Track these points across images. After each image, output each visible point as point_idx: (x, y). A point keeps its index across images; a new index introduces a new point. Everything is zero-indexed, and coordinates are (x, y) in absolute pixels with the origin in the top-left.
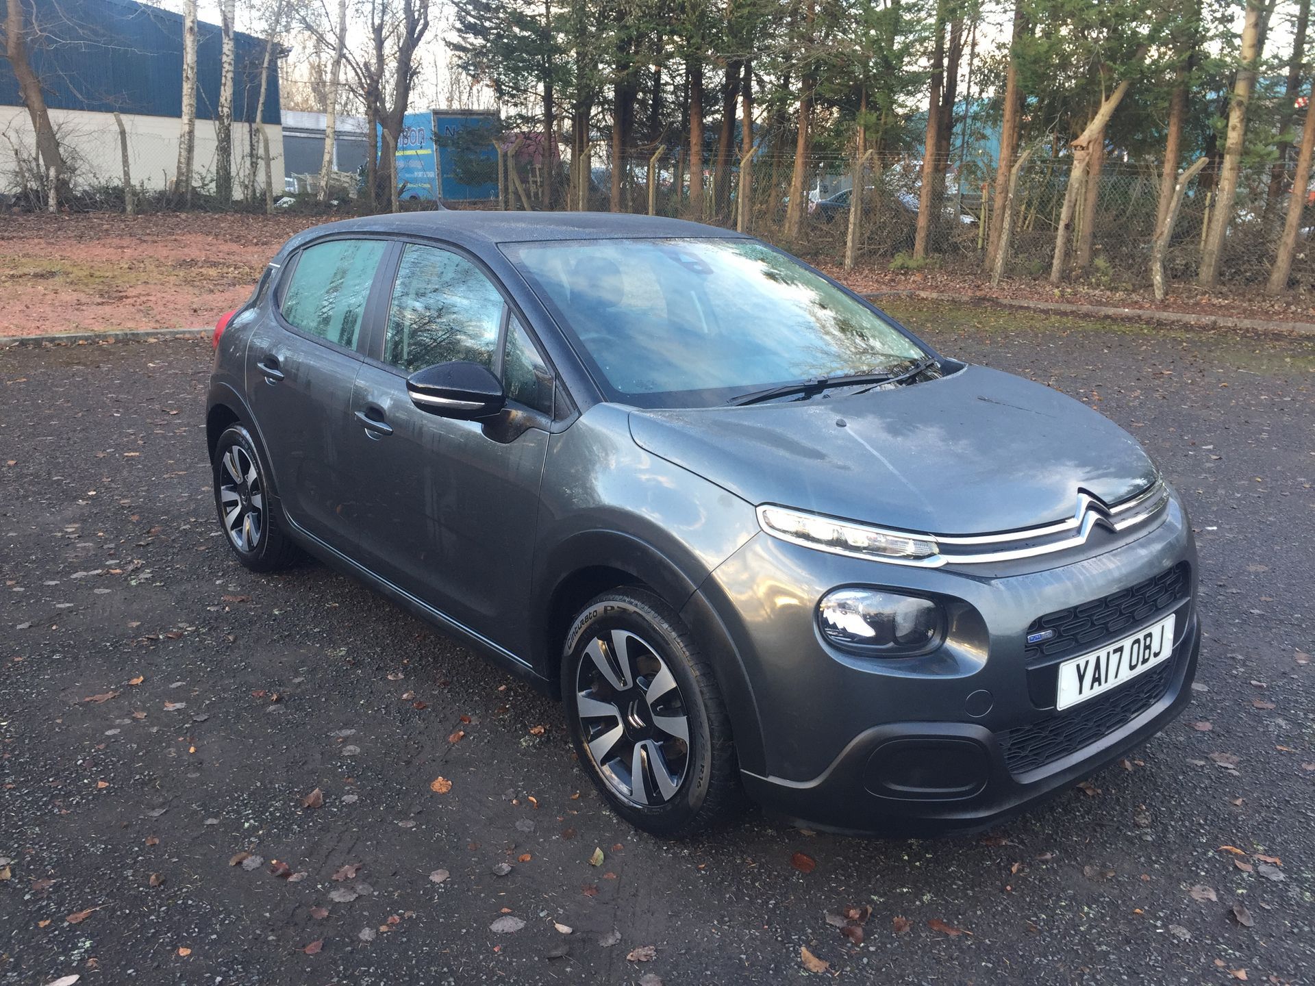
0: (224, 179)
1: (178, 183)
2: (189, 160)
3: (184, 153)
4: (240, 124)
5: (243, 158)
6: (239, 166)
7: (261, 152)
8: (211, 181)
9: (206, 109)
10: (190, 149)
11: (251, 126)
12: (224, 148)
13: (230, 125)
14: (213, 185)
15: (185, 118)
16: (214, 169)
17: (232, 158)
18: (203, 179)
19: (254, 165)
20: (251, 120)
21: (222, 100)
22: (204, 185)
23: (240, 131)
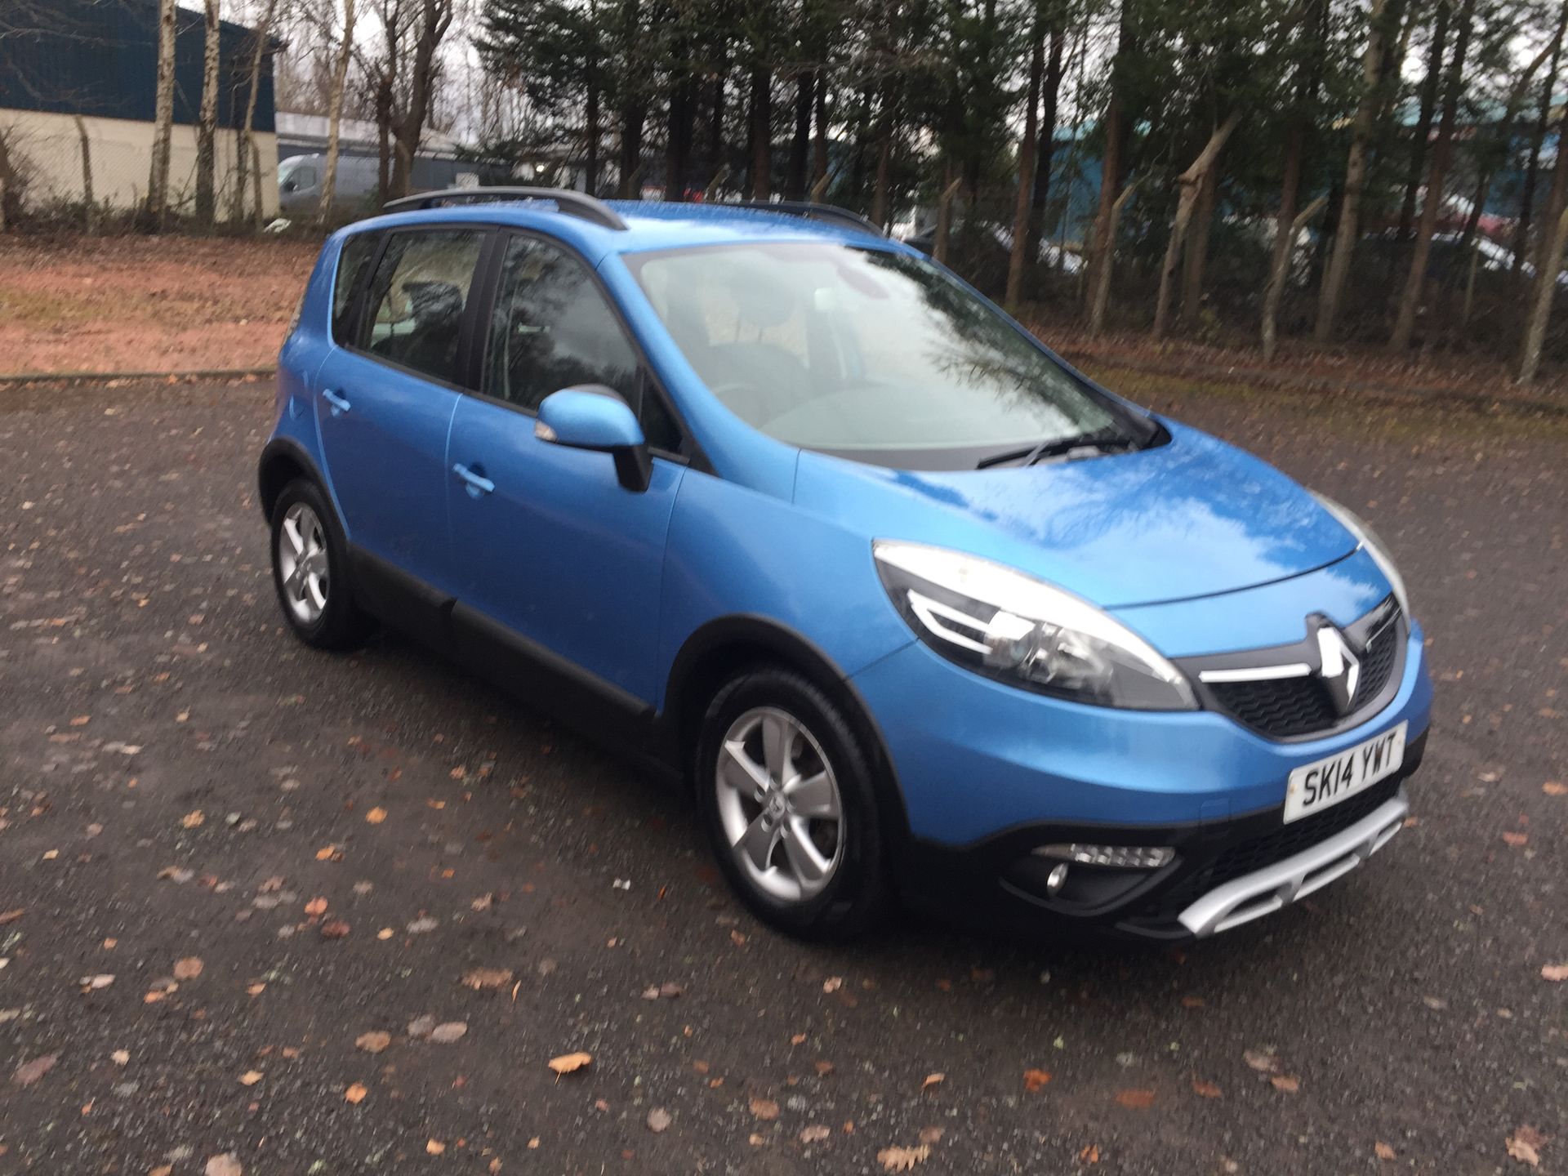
0: (205, 195)
1: (150, 199)
2: (164, 174)
3: (157, 165)
4: (225, 132)
5: (228, 171)
6: (223, 180)
7: (250, 164)
8: (190, 198)
9: (186, 113)
10: (165, 160)
11: (239, 134)
12: (206, 160)
13: (212, 132)
14: (192, 205)
15: (160, 124)
16: (193, 183)
17: (215, 171)
18: (180, 196)
19: (241, 182)
20: (238, 126)
21: (205, 102)
22: (180, 204)
23: (225, 141)
